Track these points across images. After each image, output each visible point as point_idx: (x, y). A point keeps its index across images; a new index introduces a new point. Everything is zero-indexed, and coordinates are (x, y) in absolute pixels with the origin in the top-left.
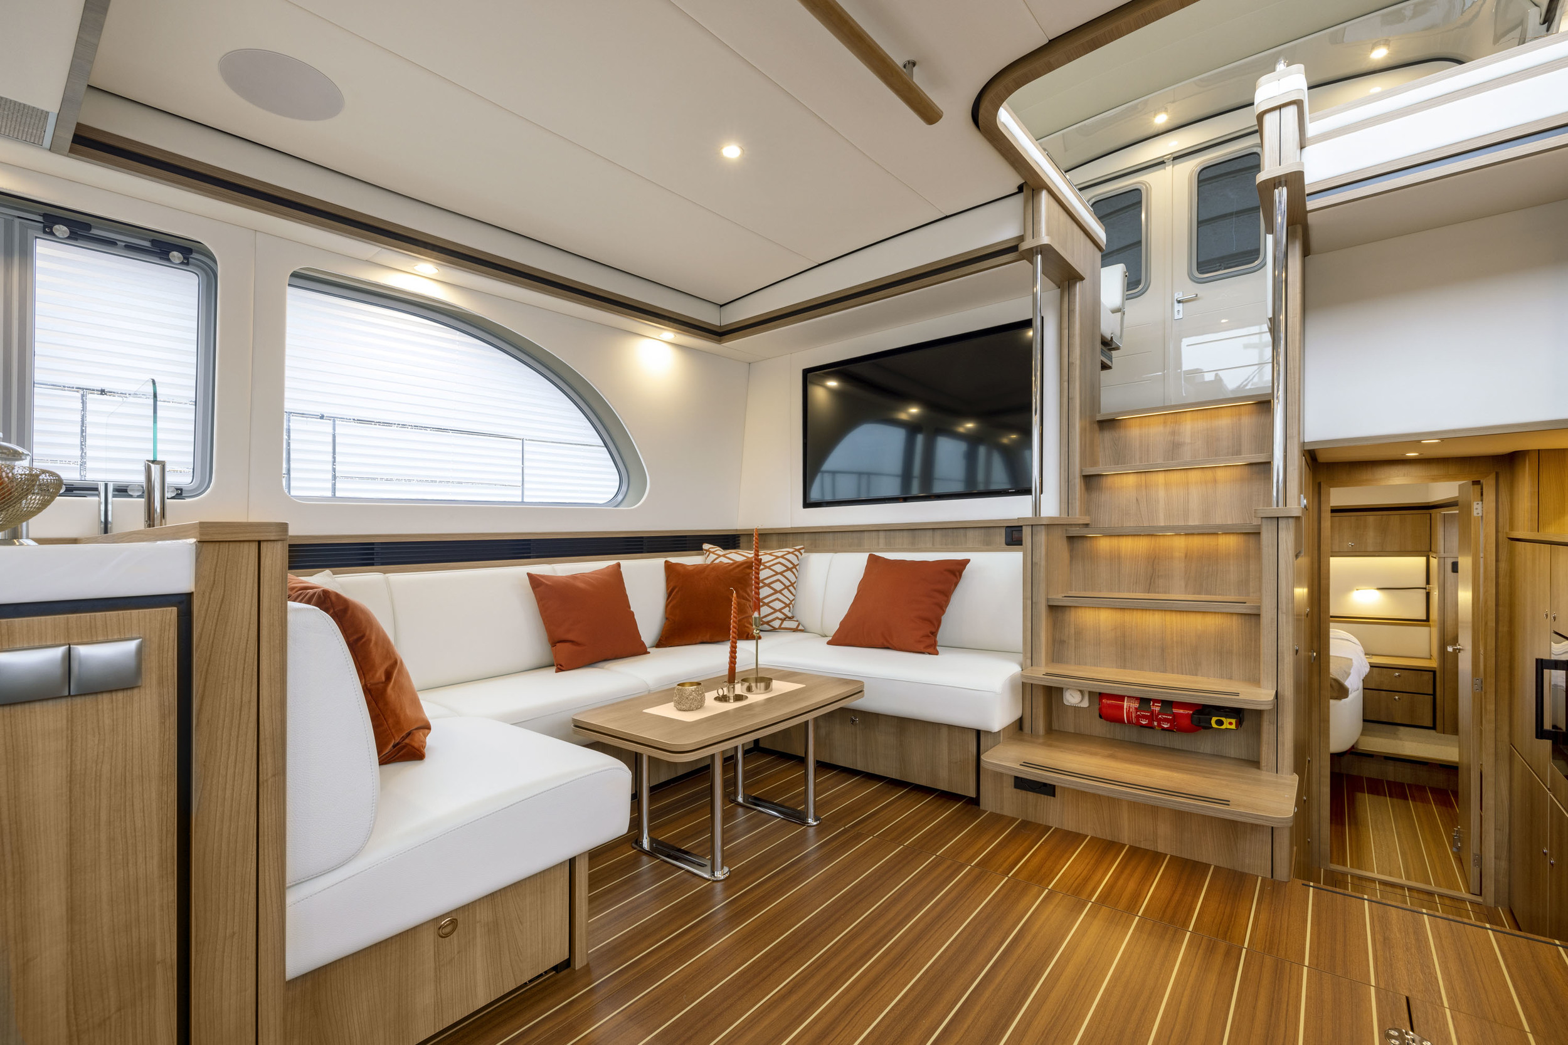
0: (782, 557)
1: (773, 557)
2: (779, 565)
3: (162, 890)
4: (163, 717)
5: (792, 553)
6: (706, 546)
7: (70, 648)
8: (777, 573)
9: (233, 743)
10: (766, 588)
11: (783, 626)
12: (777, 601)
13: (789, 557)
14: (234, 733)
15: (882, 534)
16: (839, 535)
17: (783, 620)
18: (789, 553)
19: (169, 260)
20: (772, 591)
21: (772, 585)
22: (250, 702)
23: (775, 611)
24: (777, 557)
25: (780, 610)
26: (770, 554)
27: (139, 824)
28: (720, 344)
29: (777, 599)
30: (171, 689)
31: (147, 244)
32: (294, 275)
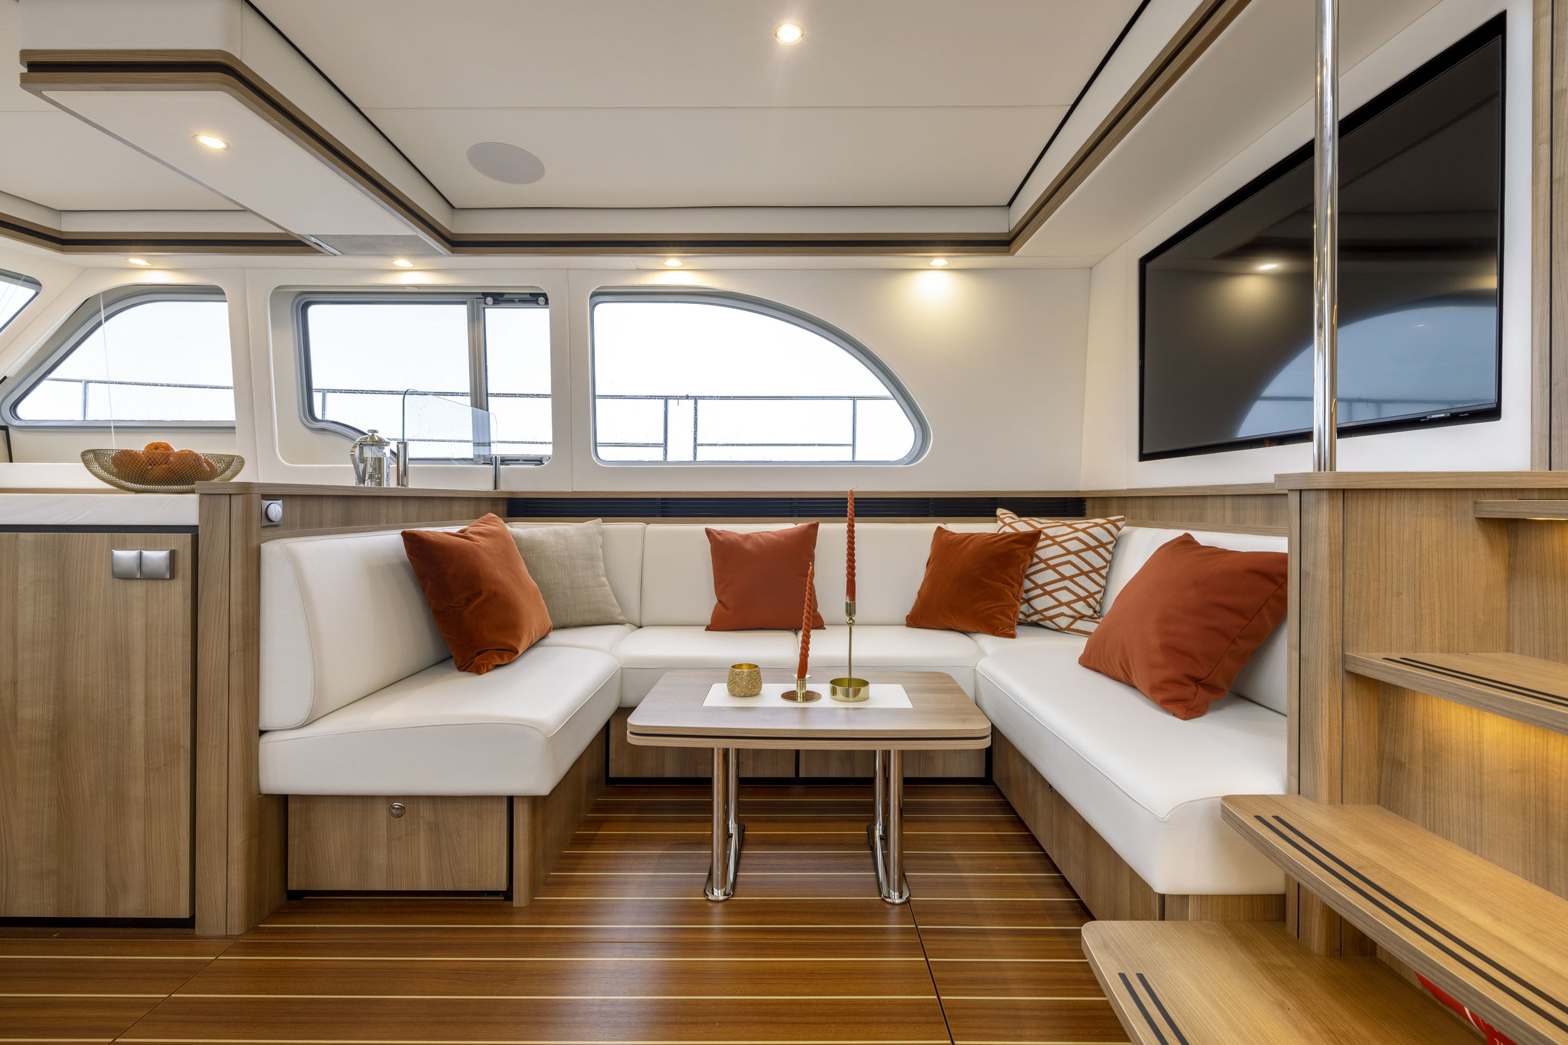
0: (1084, 530)
1: (1072, 530)
2: (1075, 541)
3: (183, 704)
4: (185, 599)
5: (1101, 526)
6: (1000, 511)
7: (141, 553)
8: (1069, 552)
9: (217, 623)
10: (1050, 571)
11: (1073, 627)
12: (1065, 591)
13: (1095, 531)
14: (217, 618)
15: (1228, 502)
16: (1178, 502)
17: (1075, 619)
18: (1097, 525)
19: (538, 304)
20: (1058, 577)
21: (1059, 569)
22: (225, 598)
23: (1061, 604)
24: (1077, 530)
25: (1068, 604)
26: (1069, 526)
27: (174, 661)
28: (1013, 254)
29: (1065, 588)
30: (188, 584)
31: (528, 296)
32: (594, 295)
